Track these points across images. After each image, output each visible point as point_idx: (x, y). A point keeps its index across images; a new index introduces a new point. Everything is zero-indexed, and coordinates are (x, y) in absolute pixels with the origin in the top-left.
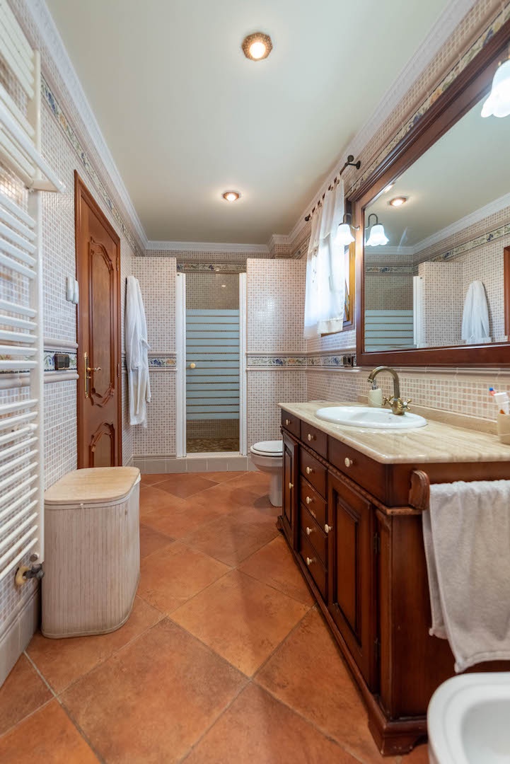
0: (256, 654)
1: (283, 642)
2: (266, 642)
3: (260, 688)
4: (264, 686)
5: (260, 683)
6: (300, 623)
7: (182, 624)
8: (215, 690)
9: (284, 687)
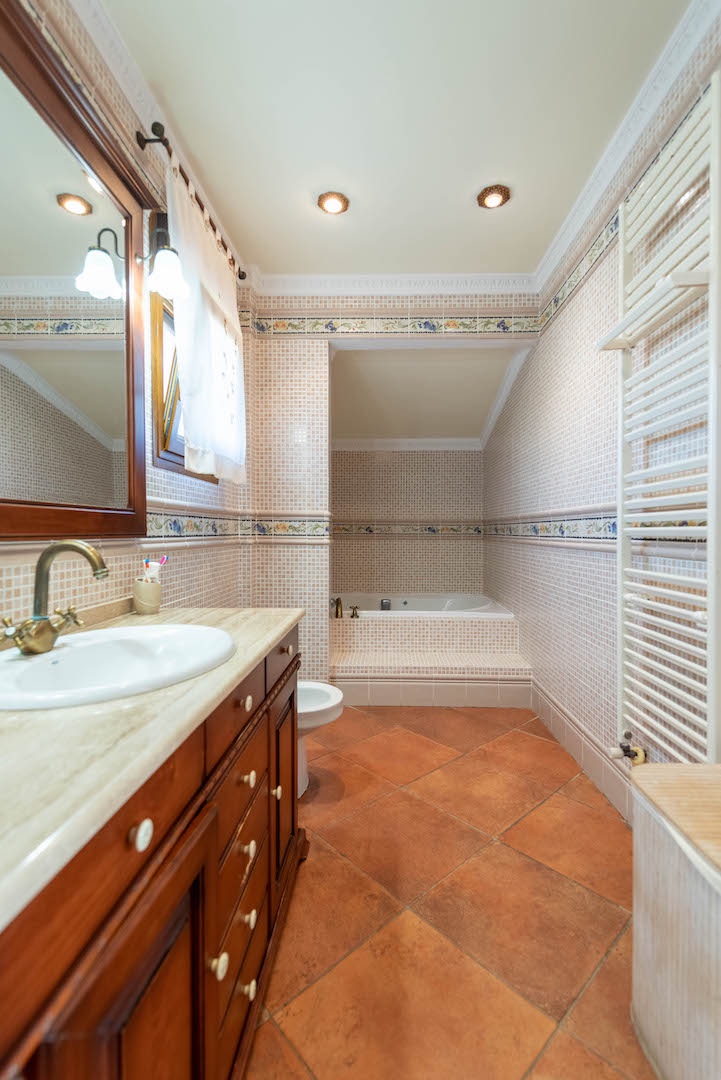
0: (395, 937)
1: (351, 951)
2: (378, 952)
3: (398, 898)
4: (393, 898)
5: (397, 902)
6: (310, 983)
7: (520, 1000)
8: (449, 901)
9: (371, 896)
